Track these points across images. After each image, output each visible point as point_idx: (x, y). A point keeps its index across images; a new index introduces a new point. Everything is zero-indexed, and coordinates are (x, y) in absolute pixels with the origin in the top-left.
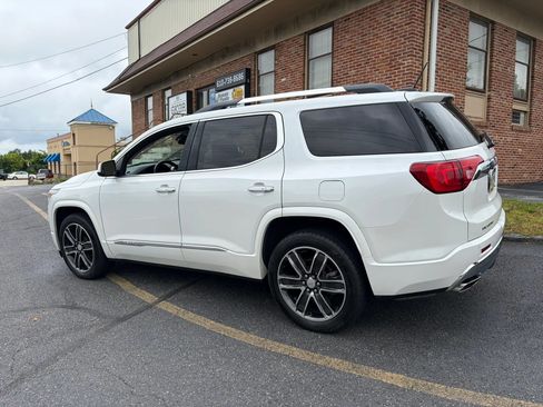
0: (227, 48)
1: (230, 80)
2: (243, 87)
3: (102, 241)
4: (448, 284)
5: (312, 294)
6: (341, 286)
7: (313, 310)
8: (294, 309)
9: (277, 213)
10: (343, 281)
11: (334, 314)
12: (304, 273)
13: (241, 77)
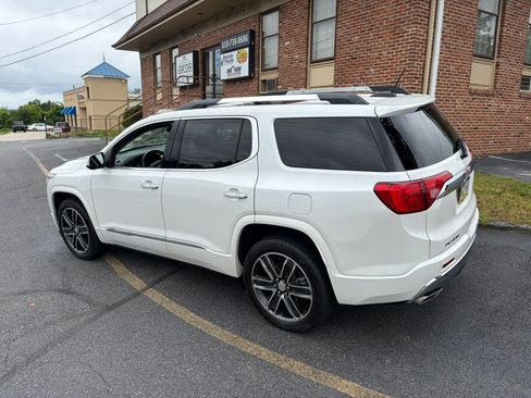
0: (232, 8)
1: (234, 42)
2: (247, 50)
3: (96, 228)
4: (409, 297)
5: (283, 296)
6: (308, 293)
7: (282, 310)
8: (266, 308)
9: (250, 220)
10: (310, 288)
11: (302, 317)
12: (275, 277)
13: (245, 39)
